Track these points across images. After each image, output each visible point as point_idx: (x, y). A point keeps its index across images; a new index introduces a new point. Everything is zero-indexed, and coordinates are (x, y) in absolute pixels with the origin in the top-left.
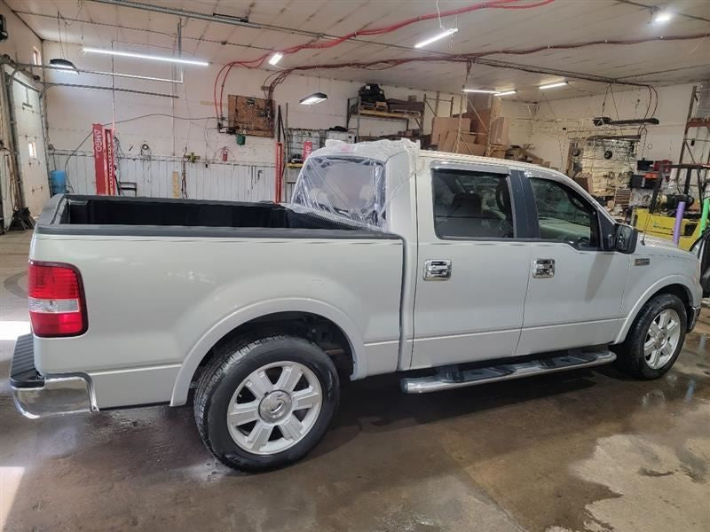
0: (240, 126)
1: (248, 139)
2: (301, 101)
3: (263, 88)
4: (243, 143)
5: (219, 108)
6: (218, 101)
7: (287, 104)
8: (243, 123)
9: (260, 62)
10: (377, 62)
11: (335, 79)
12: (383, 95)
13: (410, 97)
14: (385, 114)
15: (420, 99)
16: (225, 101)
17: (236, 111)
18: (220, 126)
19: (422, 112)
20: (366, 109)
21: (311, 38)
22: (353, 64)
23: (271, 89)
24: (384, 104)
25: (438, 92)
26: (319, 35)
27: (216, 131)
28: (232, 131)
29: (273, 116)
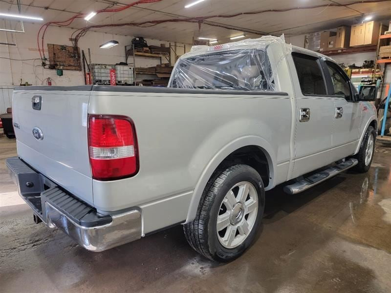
0: (58, 63)
1: (64, 72)
2: (100, 46)
3: (71, 40)
4: (62, 74)
5: (42, 52)
6: (41, 48)
7: (89, 49)
8: (60, 62)
9: (70, 21)
10: (145, 23)
11: (116, 34)
12: (146, 44)
13: (161, 45)
14: (150, 55)
15: (167, 46)
16: (46, 48)
17: (54, 54)
18: (44, 64)
19: (170, 53)
20: (137, 51)
21: (108, 5)
22: (130, 24)
23: (76, 40)
24: (148, 49)
25: (175, 42)
26: (114, 3)
27: (42, 67)
28: (52, 67)
29: (79, 57)
